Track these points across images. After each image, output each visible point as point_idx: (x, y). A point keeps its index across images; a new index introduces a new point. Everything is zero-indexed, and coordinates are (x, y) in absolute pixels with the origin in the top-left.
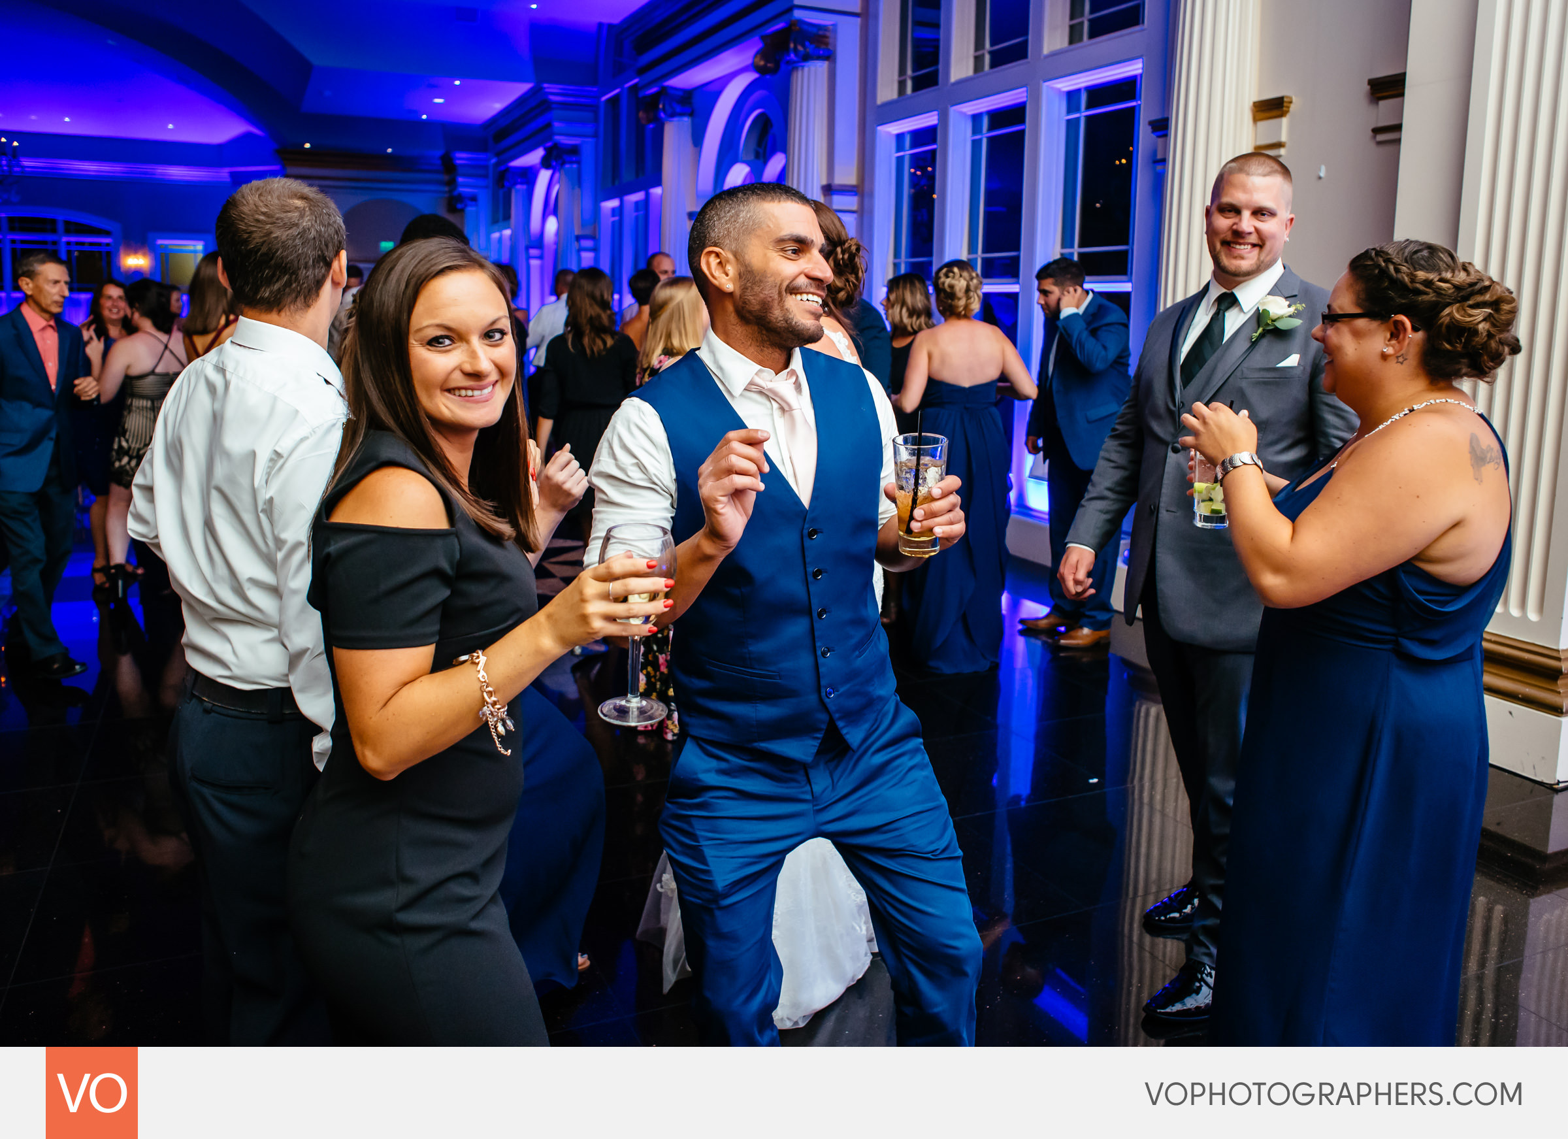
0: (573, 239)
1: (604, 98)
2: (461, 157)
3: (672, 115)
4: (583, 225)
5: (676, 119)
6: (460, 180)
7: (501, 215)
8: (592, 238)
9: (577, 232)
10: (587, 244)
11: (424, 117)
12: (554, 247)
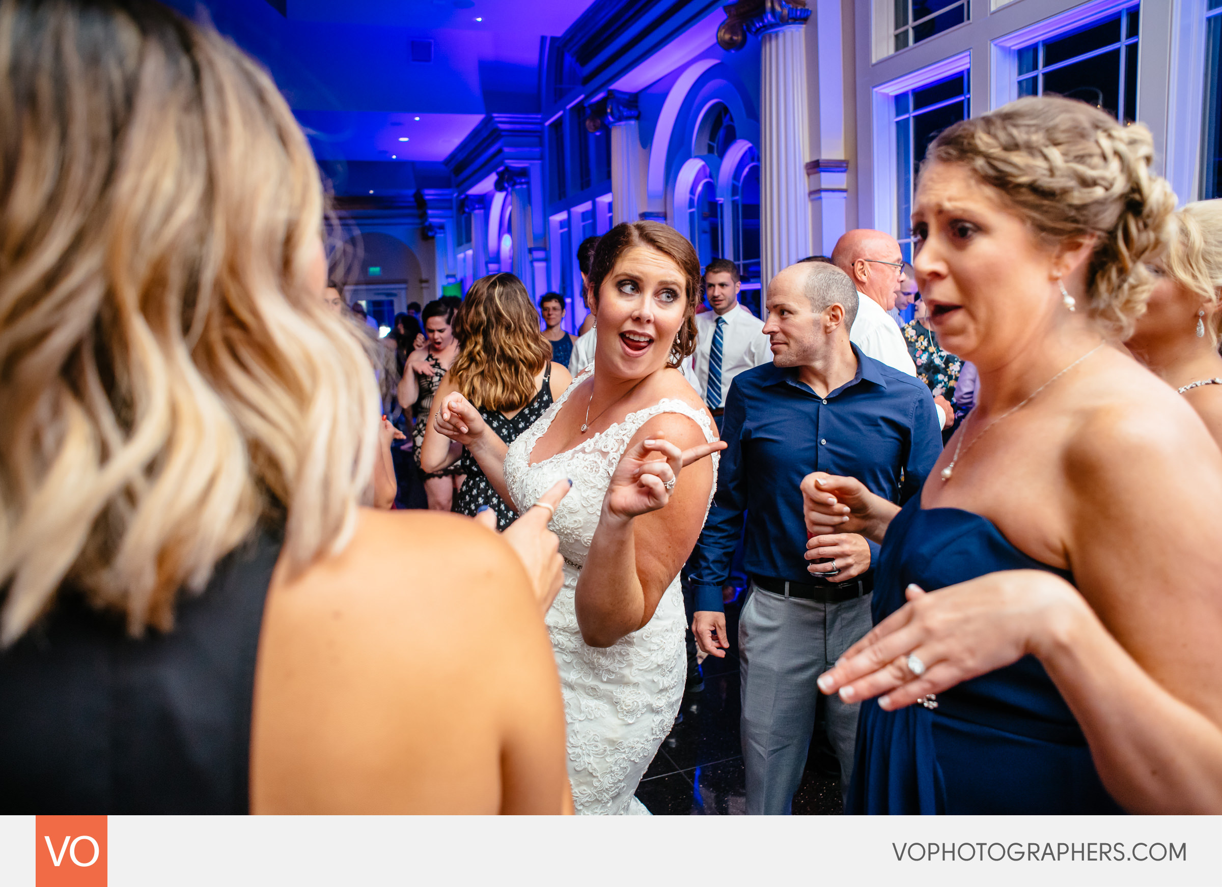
0: (527, 251)
1: (547, 123)
2: (430, 194)
3: (620, 119)
4: (535, 238)
5: (623, 123)
6: (430, 212)
7: (464, 238)
8: (544, 249)
9: (530, 245)
10: (539, 255)
11: (394, 157)
12: (510, 261)
